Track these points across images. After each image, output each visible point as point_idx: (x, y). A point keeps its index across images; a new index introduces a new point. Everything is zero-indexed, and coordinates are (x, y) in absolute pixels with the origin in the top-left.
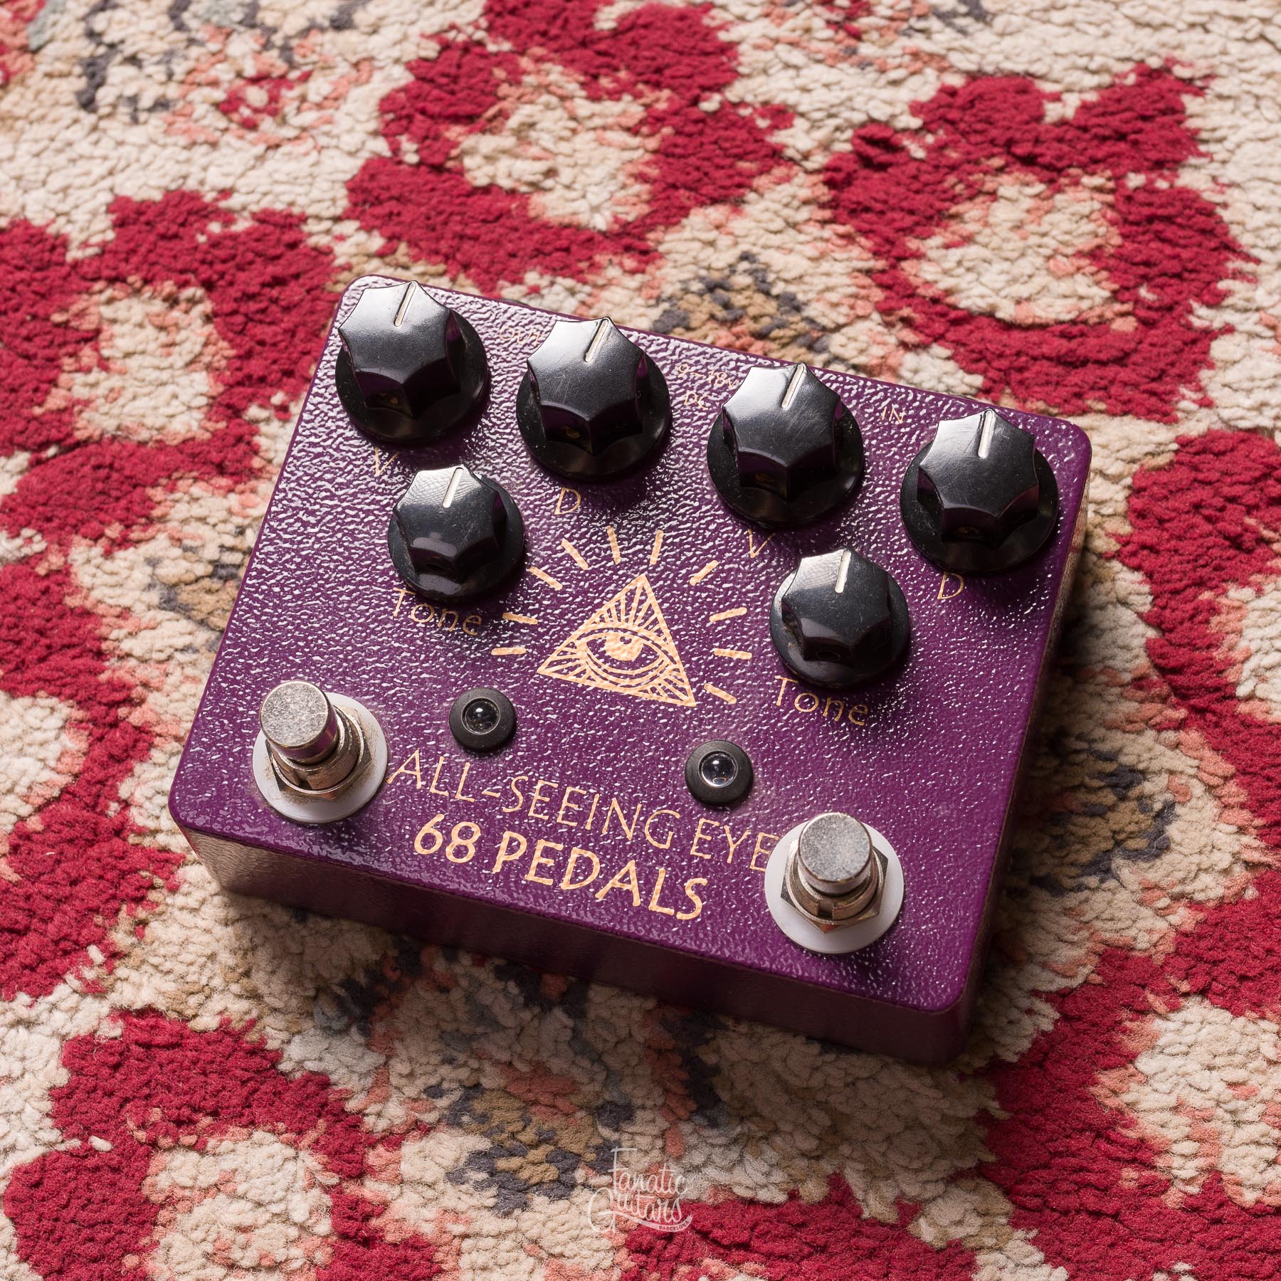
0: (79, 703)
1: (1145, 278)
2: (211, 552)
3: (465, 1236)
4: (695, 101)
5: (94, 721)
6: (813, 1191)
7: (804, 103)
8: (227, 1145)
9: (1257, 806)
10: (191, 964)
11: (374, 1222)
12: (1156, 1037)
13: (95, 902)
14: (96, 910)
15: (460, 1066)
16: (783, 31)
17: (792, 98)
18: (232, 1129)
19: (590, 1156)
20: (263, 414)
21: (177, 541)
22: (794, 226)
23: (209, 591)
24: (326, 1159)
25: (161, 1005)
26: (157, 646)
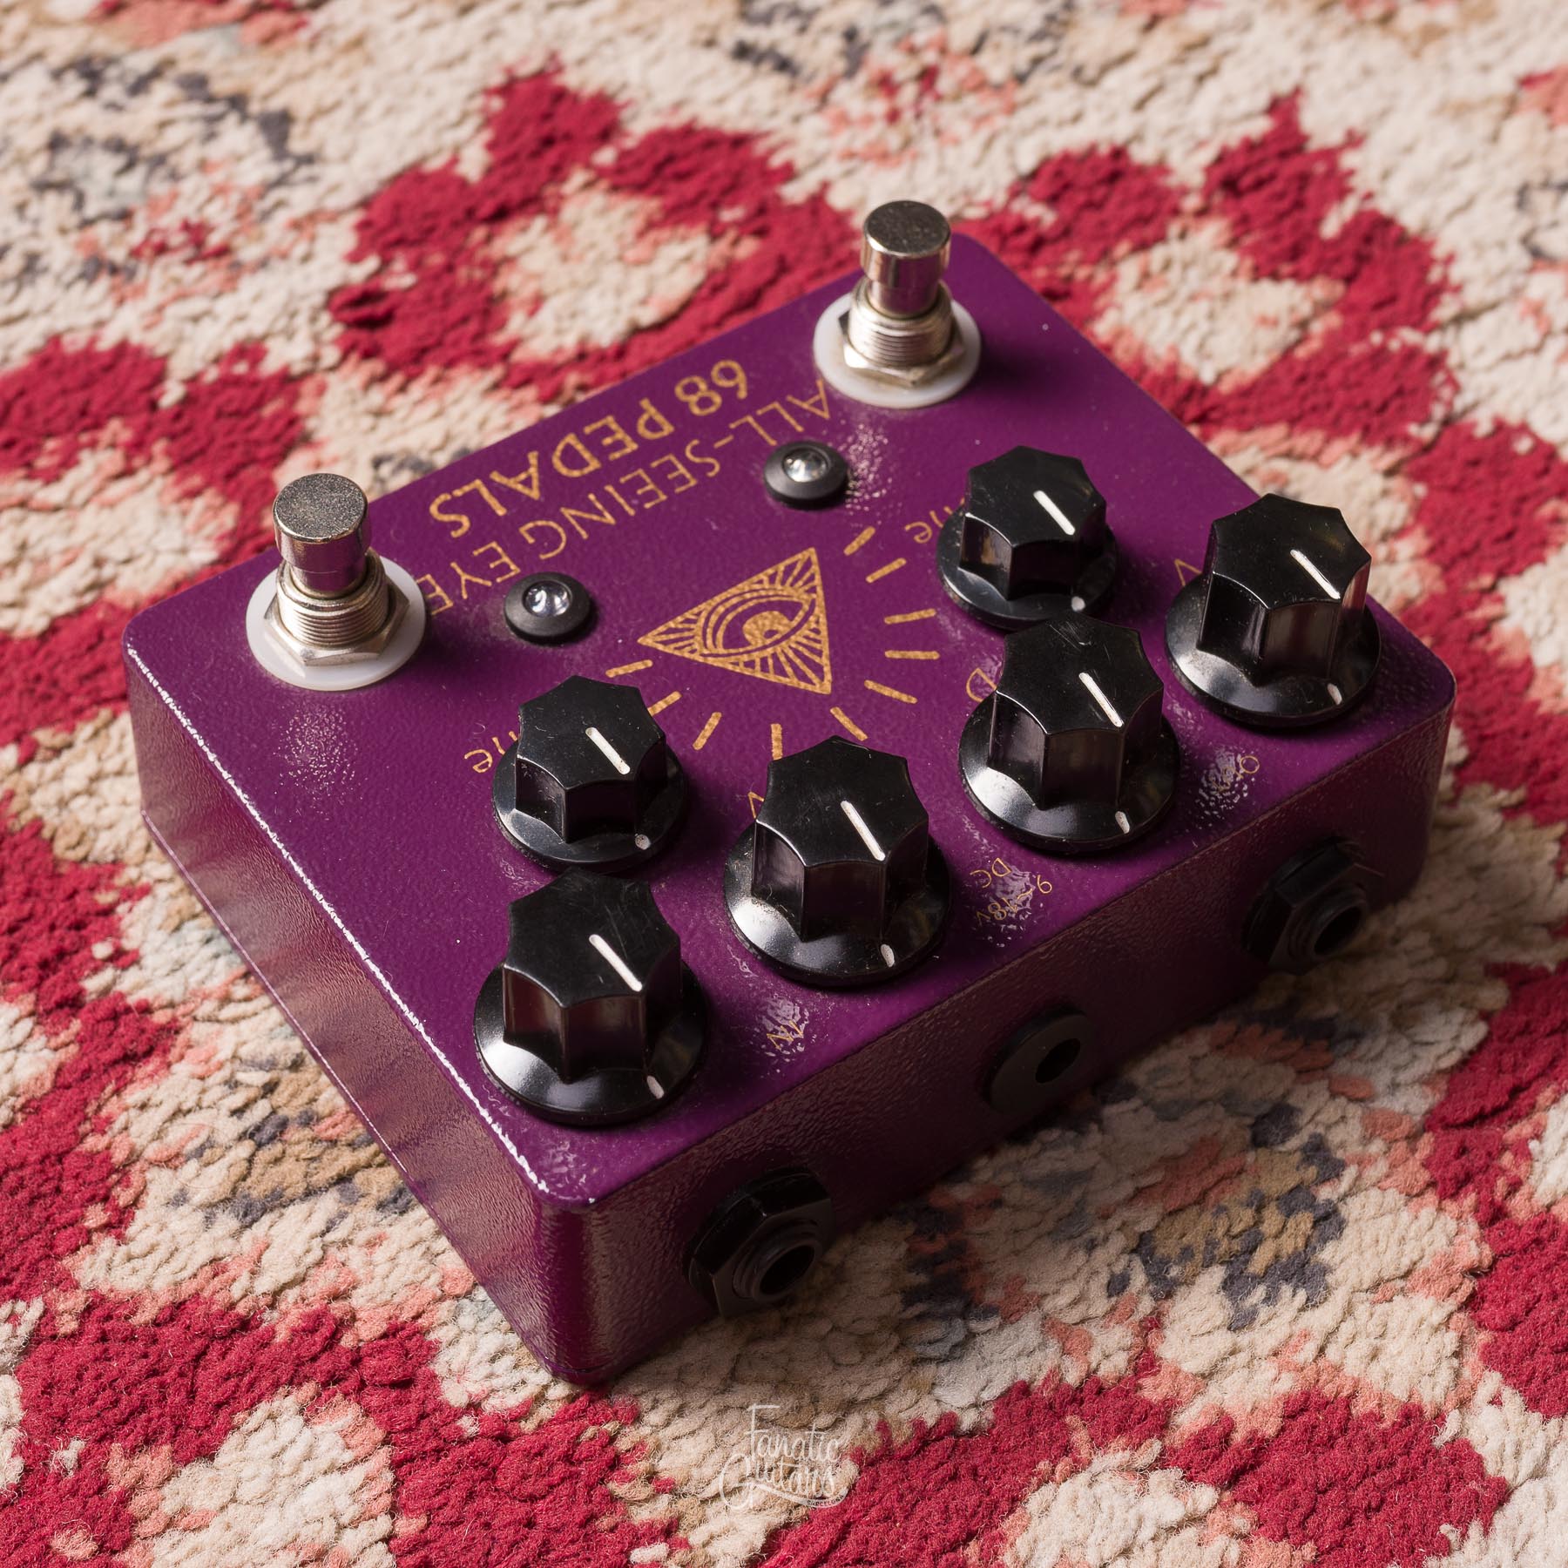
0: (291, 1383)
1: (715, 206)
2: (229, 1128)
3: (1322, 1351)
4: (153, 405)
5: (332, 1379)
6: (1494, 996)
7: (256, 327)
8: (1022, 1545)
9: (1336, 430)
11: (1238, 1437)
12: (1519, 635)
13: (580, 1511)
14: (591, 1518)
15: (1106, 1239)
16: (153, 297)
17: (240, 332)
18: (1005, 1526)
19: (1312, 1172)
20: (108, 974)
21: (171, 1161)
22: (379, 413)
23: (277, 1161)
24: (1122, 1441)
25: (776, 1518)
26: (299, 1251)
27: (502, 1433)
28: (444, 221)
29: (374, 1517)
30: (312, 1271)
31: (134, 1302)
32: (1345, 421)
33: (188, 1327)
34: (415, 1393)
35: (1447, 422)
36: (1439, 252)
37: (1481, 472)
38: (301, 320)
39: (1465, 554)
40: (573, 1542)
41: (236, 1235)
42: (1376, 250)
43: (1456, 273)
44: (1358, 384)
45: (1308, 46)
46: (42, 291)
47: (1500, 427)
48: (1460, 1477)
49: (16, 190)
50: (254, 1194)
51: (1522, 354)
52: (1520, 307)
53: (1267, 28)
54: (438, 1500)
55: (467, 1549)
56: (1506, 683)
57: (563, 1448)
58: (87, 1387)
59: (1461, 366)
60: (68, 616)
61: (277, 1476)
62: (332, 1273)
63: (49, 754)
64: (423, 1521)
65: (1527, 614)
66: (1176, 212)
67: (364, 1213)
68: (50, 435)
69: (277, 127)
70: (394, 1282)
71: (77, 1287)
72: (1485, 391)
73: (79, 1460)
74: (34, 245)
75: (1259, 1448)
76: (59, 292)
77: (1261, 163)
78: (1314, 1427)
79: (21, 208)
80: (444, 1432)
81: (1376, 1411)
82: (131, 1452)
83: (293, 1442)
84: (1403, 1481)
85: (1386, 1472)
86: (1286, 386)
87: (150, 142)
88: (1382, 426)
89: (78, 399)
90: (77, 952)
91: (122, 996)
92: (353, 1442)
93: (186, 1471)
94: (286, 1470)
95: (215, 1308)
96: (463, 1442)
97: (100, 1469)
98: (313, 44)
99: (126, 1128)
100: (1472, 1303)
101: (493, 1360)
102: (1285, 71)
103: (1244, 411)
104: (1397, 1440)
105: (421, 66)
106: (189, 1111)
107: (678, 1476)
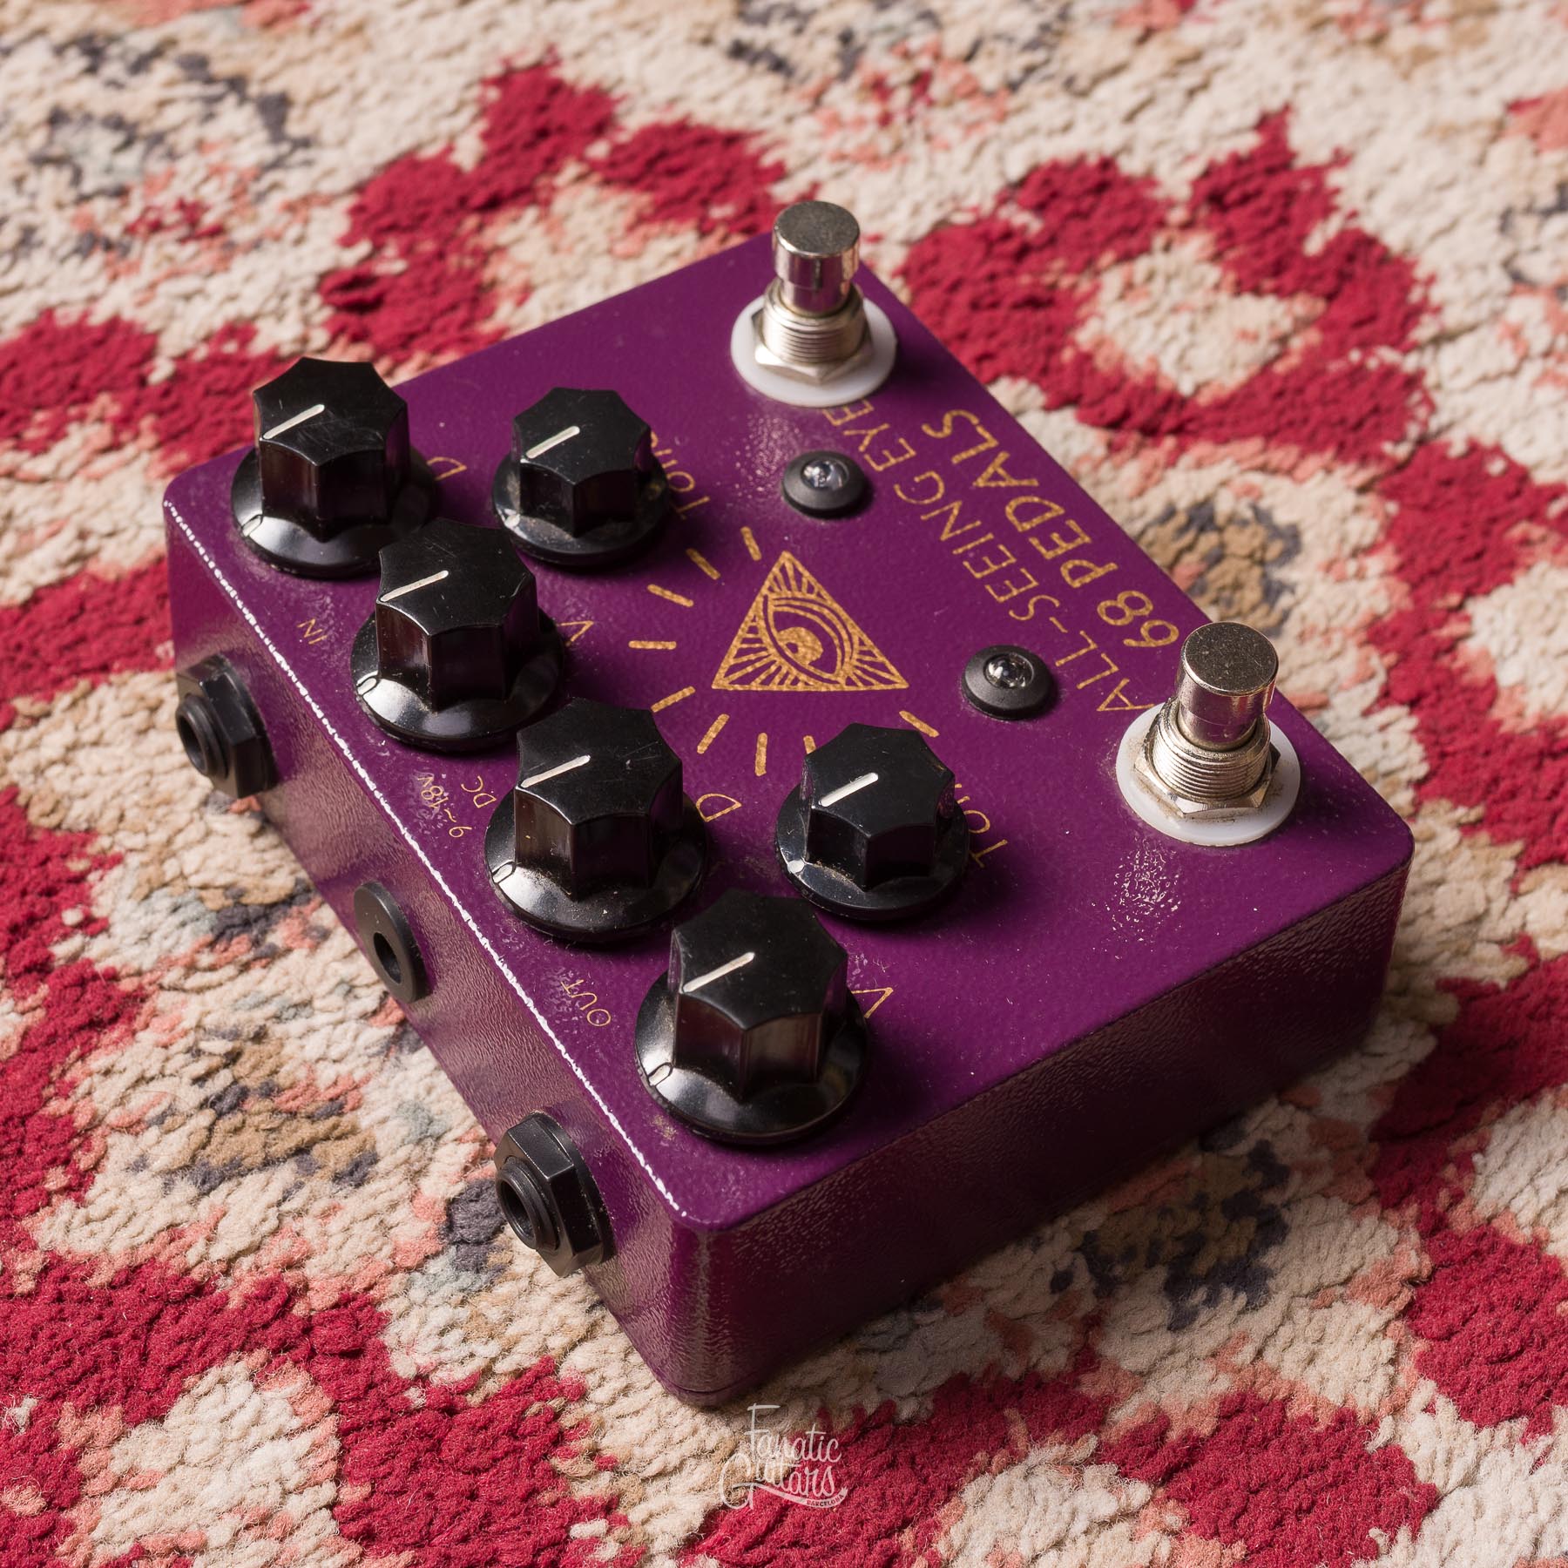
0: (242, 1349)
2: (190, 1096)
3: (1259, 1353)
4: (142, 381)
5: (282, 1347)
7: (247, 307)
8: (956, 1533)
9: (1311, 445)
10: (695, 1432)
11: (1174, 1435)
13: (522, 1485)
14: (533, 1492)
15: (1052, 1238)
16: (147, 274)
17: (231, 311)
18: (940, 1514)
19: (1258, 1178)
20: (76, 941)
21: (133, 1127)
23: (237, 1130)
24: (1059, 1435)
25: (718, 1497)
26: (255, 1219)
27: (449, 1405)
28: (437, 208)
29: (319, 1484)
30: (267, 1240)
31: (91, 1263)
32: (1321, 437)
33: (143, 1291)
34: (364, 1363)
35: (1422, 442)
36: (1421, 272)
37: (1453, 493)
38: (292, 302)
39: (1433, 573)
40: (514, 1515)
41: (194, 1202)
42: (1358, 269)
43: (1437, 294)
44: (1336, 401)
45: (1299, 64)
46: (38, 263)
47: (1474, 447)
48: (1391, 1482)
49: (15, 164)
50: (213, 1162)
51: (1498, 377)
52: (1499, 329)
53: (1259, 45)
54: (383, 1469)
55: (410, 1518)
56: (1469, 702)
57: (508, 1422)
58: (42, 1346)
59: (1438, 386)
60: (51, 587)
61: (224, 1440)
62: (287, 1243)
63: (27, 722)
64: (367, 1489)
65: (1493, 633)
66: (1161, 224)
67: (319, 1183)
68: (39, 407)
69: (275, 110)
70: (346, 1255)
71: (35, 1247)
72: (1461, 412)
73: (31, 1418)
74: (30, 218)
75: (1194, 1448)
76: (53, 265)
77: (1248, 178)
78: (1249, 1428)
79: (19, 182)
80: (391, 1402)
81: (1311, 1414)
82: (83, 1412)
83: (242, 1407)
84: (1334, 1485)
85: (1318, 1475)
86: (1263, 400)
87: (150, 121)
88: (1357, 444)
89: (68, 372)
90: (46, 918)
91: (90, 963)
92: (301, 1409)
93: (135, 1432)
94: (235, 1434)
95: (170, 1273)
96: (410, 1413)
97: (51, 1428)
98: (313, 29)
99: (89, 1093)
100: (1410, 1312)
101: (442, 1334)
102: (1275, 89)
103: (1221, 424)
104: (1330, 1444)
105: (419, 54)
106: (152, 1079)
107: (620, 1455)
